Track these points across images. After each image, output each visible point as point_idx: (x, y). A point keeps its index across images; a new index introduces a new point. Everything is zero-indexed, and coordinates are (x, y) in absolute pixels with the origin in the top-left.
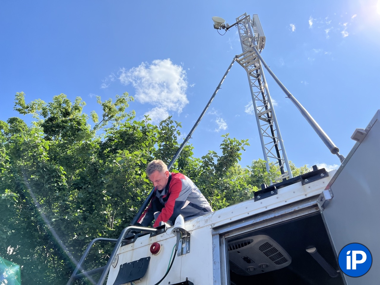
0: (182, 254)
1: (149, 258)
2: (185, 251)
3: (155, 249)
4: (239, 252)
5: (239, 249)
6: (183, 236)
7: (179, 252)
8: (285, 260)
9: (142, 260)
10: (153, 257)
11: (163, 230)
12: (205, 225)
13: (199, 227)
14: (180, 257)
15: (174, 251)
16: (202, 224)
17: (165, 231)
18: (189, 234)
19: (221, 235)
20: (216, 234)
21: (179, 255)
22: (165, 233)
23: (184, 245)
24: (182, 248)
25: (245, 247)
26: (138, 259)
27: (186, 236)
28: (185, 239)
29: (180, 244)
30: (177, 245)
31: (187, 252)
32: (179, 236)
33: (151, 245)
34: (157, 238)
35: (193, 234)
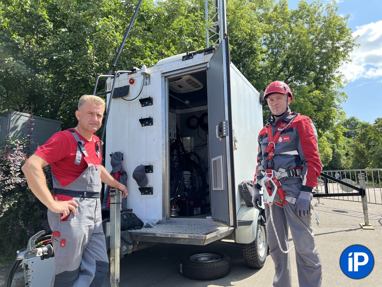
0: (146, 85)
1: (129, 86)
2: (148, 83)
3: (132, 81)
4: (175, 83)
5: (175, 82)
6: (147, 76)
7: (145, 84)
8: (199, 86)
9: (125, 87)
10: (131, 85)
11: (135, 71)
12: (158, 71)
13: (154, 72)
14: (145, 86)
15: (143, 84)
16: (156, 70)
17: (136, 72)
18: (149, 75)
19: (165, 77)
20: (163, 76)
21: (145, 85)
22: (136, 73)
23: (147, 81)
24: (146, 82)
25: (178, 81)
26: (123, 86)
27: (148, 76)
28: (148, 77)
29: (145, 79)
30: (144, 80)
31: (149, 84)
32: (144, 76)
33: (129, 80)
34: (133, 76)
35: (151, 75)
